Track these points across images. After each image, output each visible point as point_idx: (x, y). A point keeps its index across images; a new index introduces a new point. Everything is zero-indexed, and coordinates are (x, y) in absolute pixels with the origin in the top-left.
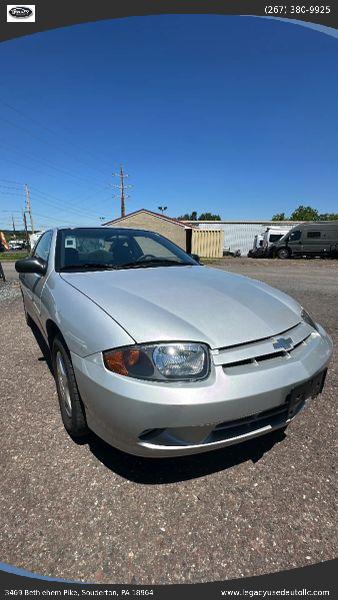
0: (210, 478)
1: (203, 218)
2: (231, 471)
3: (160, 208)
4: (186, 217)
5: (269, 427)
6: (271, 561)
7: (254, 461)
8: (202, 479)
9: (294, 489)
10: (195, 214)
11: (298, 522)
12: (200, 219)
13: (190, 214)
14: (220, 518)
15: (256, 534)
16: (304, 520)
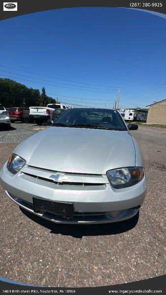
7: (51, 232)
9: (44, 255)
14: (14, 234)
15: (11, 248)
16: (26, 265)
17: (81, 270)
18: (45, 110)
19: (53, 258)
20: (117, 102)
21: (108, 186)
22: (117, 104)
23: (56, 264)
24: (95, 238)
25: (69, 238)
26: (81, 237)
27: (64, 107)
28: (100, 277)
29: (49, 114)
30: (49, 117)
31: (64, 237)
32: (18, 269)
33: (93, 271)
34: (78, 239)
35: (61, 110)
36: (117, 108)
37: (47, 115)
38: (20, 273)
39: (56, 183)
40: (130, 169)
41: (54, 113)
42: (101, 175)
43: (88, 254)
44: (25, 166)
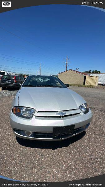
0: (37, 149)
1: (93, 72)
2: (43, 150)
3: (77, 69)
4: (87, 72)
5: (52, 139)
6: (34, 176)
7: (52, 150)
8: (35, 149)
9: (58, 162)
10: (91, 70)
11: (51, 171)
12: (92, 72)
13: (89, 71)
14: (31, 160)
15: (36, 168)
16: (52, 171)
17: (80, 159)
19: (63, 161)
23: (67, 162)
24: (75, 143)
25: (64, 149)
26: (69, 146)
27: (7, 73)
28: (88, 158)
31: (61, 149)
32: (50, 175)
33: (84, 157)
34: (68, 147)
38: (53, 176)
41: (2, 78)
42: (77, 109)
43: (77, 151)
44: (36, 112)
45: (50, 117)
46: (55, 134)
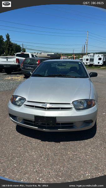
5: (37, 128)
18: (15, 59)
20: (86, 46)
21: (74, 109)
22: (86, 48)
27: (32, 55)
29: (19, 63)
30: (18, 66)
35: (31, 59)
36: (85, 52)
37: (17, 64)
39: (45, 108)
40: (86, 100)
41: (24, 62)
42: (70, 104)
44: (26, 101)
45: (36, 107)
46: (37, 122)
